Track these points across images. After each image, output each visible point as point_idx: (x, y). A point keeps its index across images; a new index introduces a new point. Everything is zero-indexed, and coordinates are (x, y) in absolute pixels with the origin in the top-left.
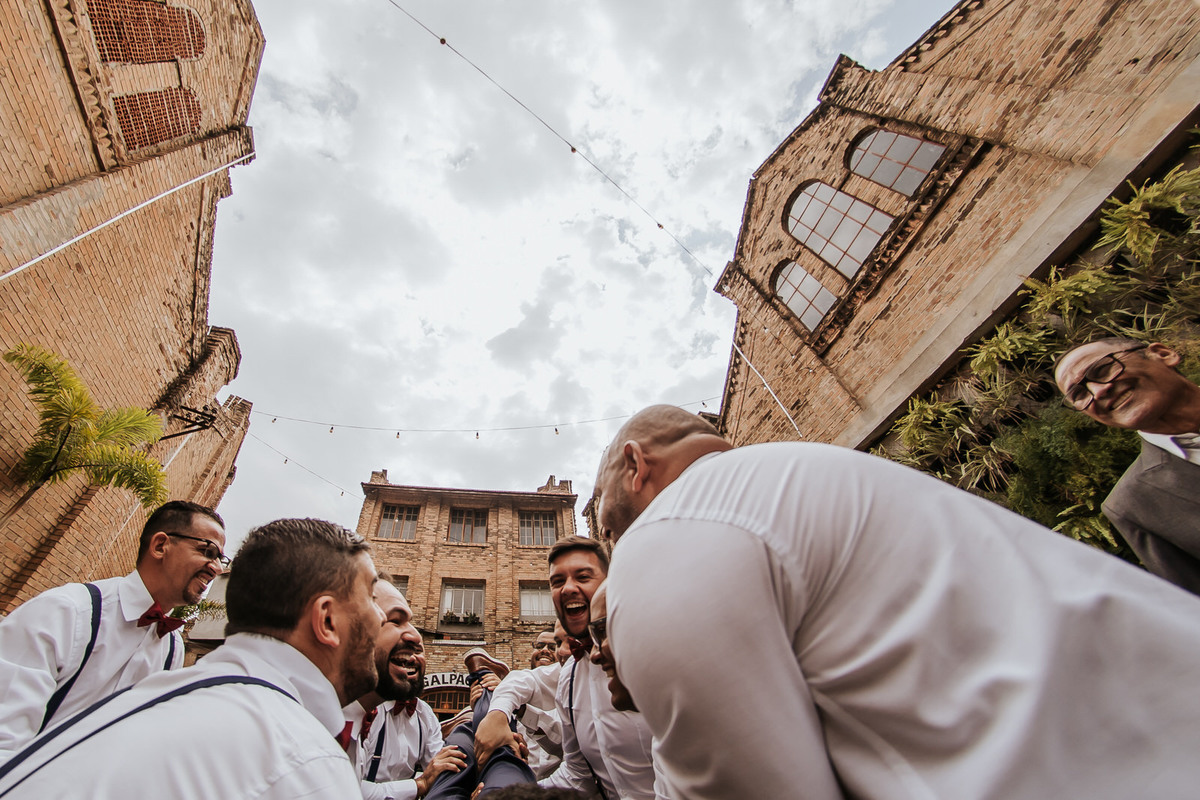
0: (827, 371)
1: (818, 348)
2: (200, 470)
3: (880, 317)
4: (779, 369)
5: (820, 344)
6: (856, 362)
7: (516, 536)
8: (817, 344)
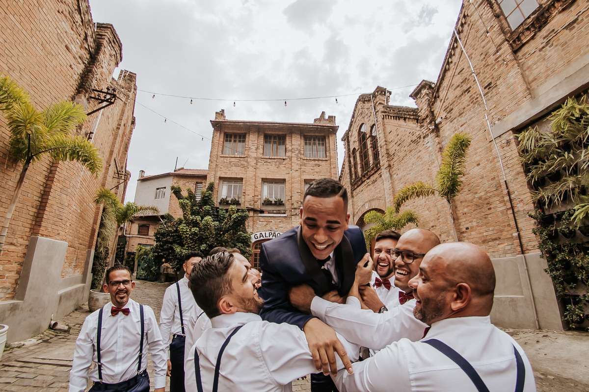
0: (516, 65)
1: (514, 45)
2: (115, 126)
3: (566, 28)
4: (483, 56)
5: (516, 41)
6: (538, 61)
7: (302, 152)
8: (514, 42)
